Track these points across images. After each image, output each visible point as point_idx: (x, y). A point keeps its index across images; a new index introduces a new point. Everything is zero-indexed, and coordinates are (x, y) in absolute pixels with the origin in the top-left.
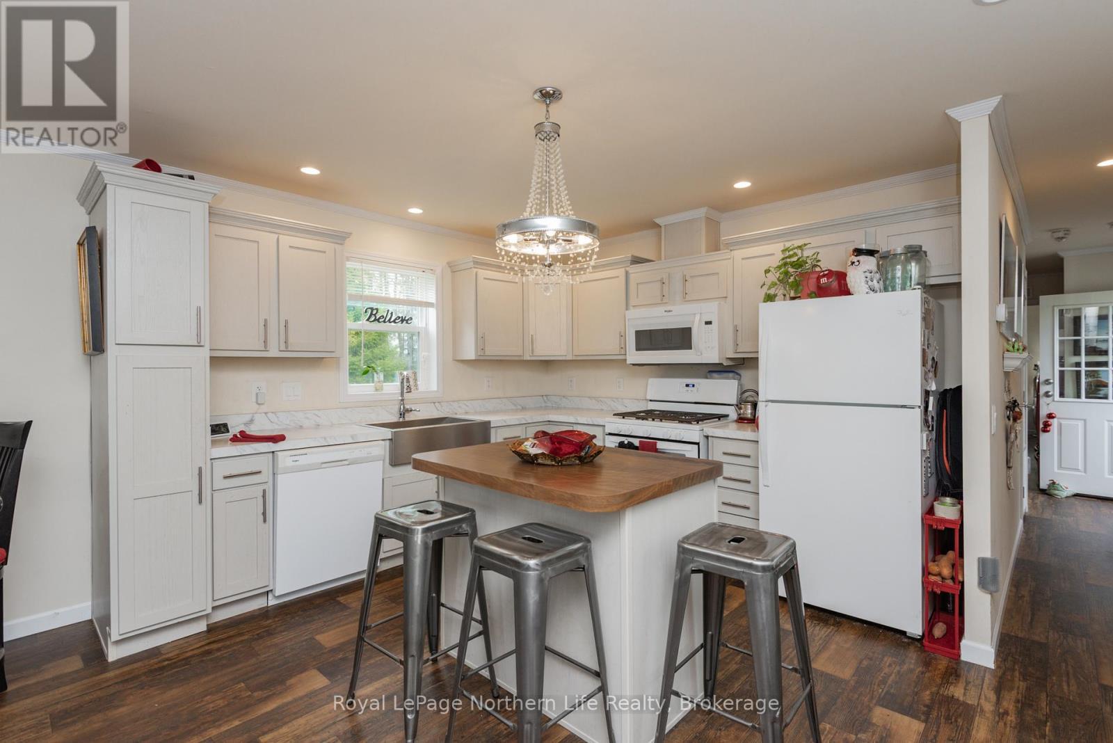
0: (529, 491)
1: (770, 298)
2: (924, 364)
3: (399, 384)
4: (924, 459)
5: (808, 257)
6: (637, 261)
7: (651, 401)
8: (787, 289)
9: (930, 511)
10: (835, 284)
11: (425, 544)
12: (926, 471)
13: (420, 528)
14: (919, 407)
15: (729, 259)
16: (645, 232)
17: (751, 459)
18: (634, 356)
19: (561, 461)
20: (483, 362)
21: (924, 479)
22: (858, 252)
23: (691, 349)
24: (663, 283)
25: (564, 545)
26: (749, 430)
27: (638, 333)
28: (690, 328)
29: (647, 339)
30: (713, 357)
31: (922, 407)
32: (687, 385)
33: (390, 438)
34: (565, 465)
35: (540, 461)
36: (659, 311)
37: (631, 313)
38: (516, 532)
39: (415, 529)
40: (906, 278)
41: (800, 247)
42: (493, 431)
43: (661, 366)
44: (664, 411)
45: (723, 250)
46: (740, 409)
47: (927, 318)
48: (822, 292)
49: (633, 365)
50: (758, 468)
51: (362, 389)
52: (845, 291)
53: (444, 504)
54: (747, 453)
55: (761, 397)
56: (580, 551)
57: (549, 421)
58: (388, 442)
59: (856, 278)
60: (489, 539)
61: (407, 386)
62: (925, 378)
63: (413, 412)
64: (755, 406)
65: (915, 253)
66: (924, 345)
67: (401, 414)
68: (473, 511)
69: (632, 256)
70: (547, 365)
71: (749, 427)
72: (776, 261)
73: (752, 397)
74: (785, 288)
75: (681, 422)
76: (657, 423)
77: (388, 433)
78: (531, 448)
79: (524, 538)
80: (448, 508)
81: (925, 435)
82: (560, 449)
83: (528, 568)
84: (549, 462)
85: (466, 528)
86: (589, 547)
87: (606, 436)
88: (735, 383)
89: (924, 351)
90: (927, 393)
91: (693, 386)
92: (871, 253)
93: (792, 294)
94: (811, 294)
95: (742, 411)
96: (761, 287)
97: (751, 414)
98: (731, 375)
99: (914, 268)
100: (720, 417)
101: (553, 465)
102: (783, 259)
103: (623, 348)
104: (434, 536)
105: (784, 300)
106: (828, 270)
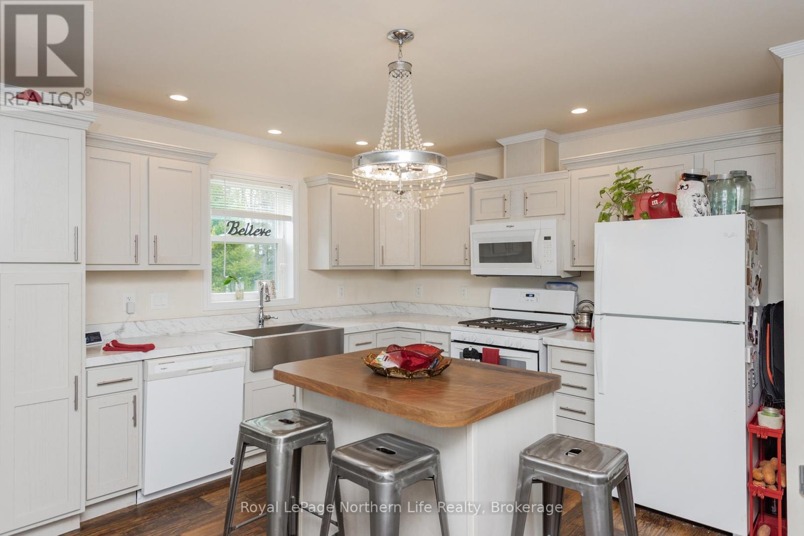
0: (383, 405)
1: (605, 217)
2: (748, 282)
3: (257, 292)
4: (748, 371)
5: (640, 179)
6: (481, 178)
7: (493, 309)
8: (621, 209)
9: (754, 420)
10: (665, 206)
11: (287, 453)
12: (751, 383)
13: (282, 438)
14: (744, 323)
15: (568, 178)
16: (489, 151)
17: (586, 366)
18: (479, 268)
19: (411, 375)
20: (337, 272)
21: (748, 390)
22: (687, 177)
23: (531, 262)
24: (505, 200)
25: (416, 457)
26: (586, 339)
27: (482, 246)
28: (531, 242)
29: (490, 252)
30: (552, 271)
31: (747, 324)
32: (528, 295)
33: (251, 346)
34: (415, 378)
35: (392, 374)
36: (501, 226)
37: (475, 228)
38: (371, 443)
39: (277, 439)
40: (732, 202)
41: (632, 171)
42: (346, 338)
43: (503, 277)
44: (506, 319)
45: (562, 170)
46: (577, 318)
47: (750, 240)
48: (653, 213)
49: (477, 275)
50: (593, 375)
51: (225, 298)
52: (674, 213)
53: (303, 414)
54: (584, 362)
55: (597, 310)
56: (430, 462)
57: (398, 328)
58: (249, 349)
59: (685, 201)
60: (346, 450)
61: (266, 295)
62: (749, 296)
63: (271, 319)
64: (591, 316)
65: (741, 178)
66: (748, 265)
67: (260, 322)
68: (330, 421)
69: (476, 173)
70: (396, 273)
71: (586, 336)
72: (609, 182)
73: (588, 307)
74: (619, 209)
75: (522, 330)
76: (499, 332)
77: (248, 341)
78: (385, 362)
79: (378, 449)
80: (306, 417)
81: (749, 350)
82: (410, 362)
83: (383, 480)
84: (400, 375)
85: (323, 437)
86: (438, 458)
87: (452, 343)
88: (573, 293)
89: (748, 270)
90: (751, 309)
91: (533, 296)
92: (699, 178)
93: (626, 213)
94: (643, 214)
95: (578, 321)
96: (597, 207)
97: (587, 323)
98: (568, 286)
99: (739, 192)
100: (558, 326)
101: (404, 378)
102: (617, 181)
103: (468, 260)
104: (295, 445)
105: (618, 220)
106: (660, 193)
